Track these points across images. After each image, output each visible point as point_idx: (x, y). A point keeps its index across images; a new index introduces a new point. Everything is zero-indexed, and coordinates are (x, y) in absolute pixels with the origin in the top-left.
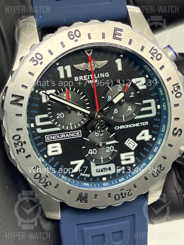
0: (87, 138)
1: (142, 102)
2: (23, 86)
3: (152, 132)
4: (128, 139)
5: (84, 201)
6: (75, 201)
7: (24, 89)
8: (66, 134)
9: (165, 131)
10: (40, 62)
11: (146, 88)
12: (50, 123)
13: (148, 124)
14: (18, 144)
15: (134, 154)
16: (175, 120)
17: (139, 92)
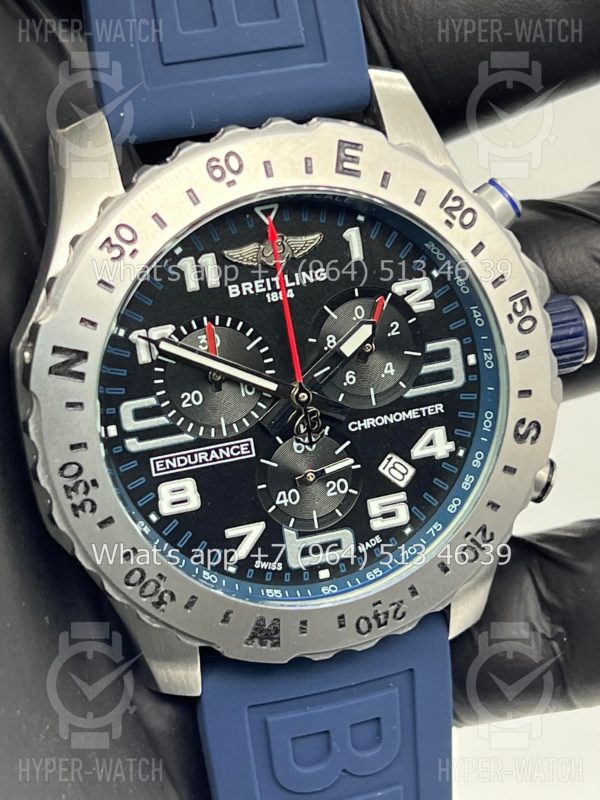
0: (270, 460)
1: (422, 349)
2: (83, 320)
3: (456, 431)
4: (389, 456)
5: (269, 642)
6: (246, 643)
7: (87, 330)
8: (209, 452)
9: (493, 428)
10: (128, 249)
11: (433, 307)
12: (162, 420)
13: (442, 411)
14: (75, 489)
15: (406, 499)
16: (519, 397)
17: (414, 319)
